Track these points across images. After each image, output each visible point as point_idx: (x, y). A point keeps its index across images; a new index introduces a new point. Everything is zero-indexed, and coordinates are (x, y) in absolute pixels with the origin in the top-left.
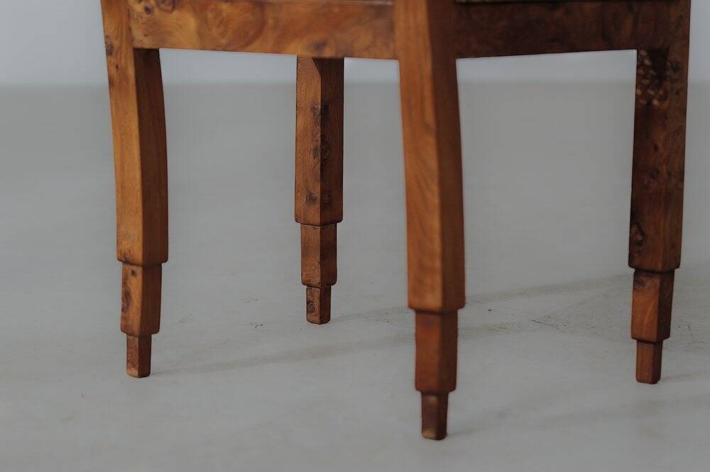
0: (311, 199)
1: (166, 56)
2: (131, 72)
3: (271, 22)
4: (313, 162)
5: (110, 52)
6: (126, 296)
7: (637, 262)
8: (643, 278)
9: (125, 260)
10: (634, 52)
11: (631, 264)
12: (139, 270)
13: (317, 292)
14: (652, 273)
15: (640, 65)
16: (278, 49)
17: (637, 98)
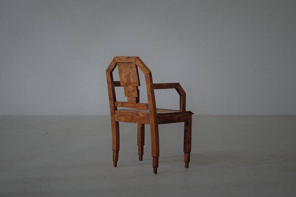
0: (140, 142)
1: (120, 123)
2: (115, 124)
3: (134, 119)
4: (140, 136)
5: (112, 122)
6: (114, 155)
7: (185, 151)
8: (186, 153)
9: (113, 150)
10: (184, 122)
11: (184, 151)
12: (115, 152)
13: (141, 156)
14: (187, 152)
15: (185, 124)
16: (135, 122)
17: (185, 128)
